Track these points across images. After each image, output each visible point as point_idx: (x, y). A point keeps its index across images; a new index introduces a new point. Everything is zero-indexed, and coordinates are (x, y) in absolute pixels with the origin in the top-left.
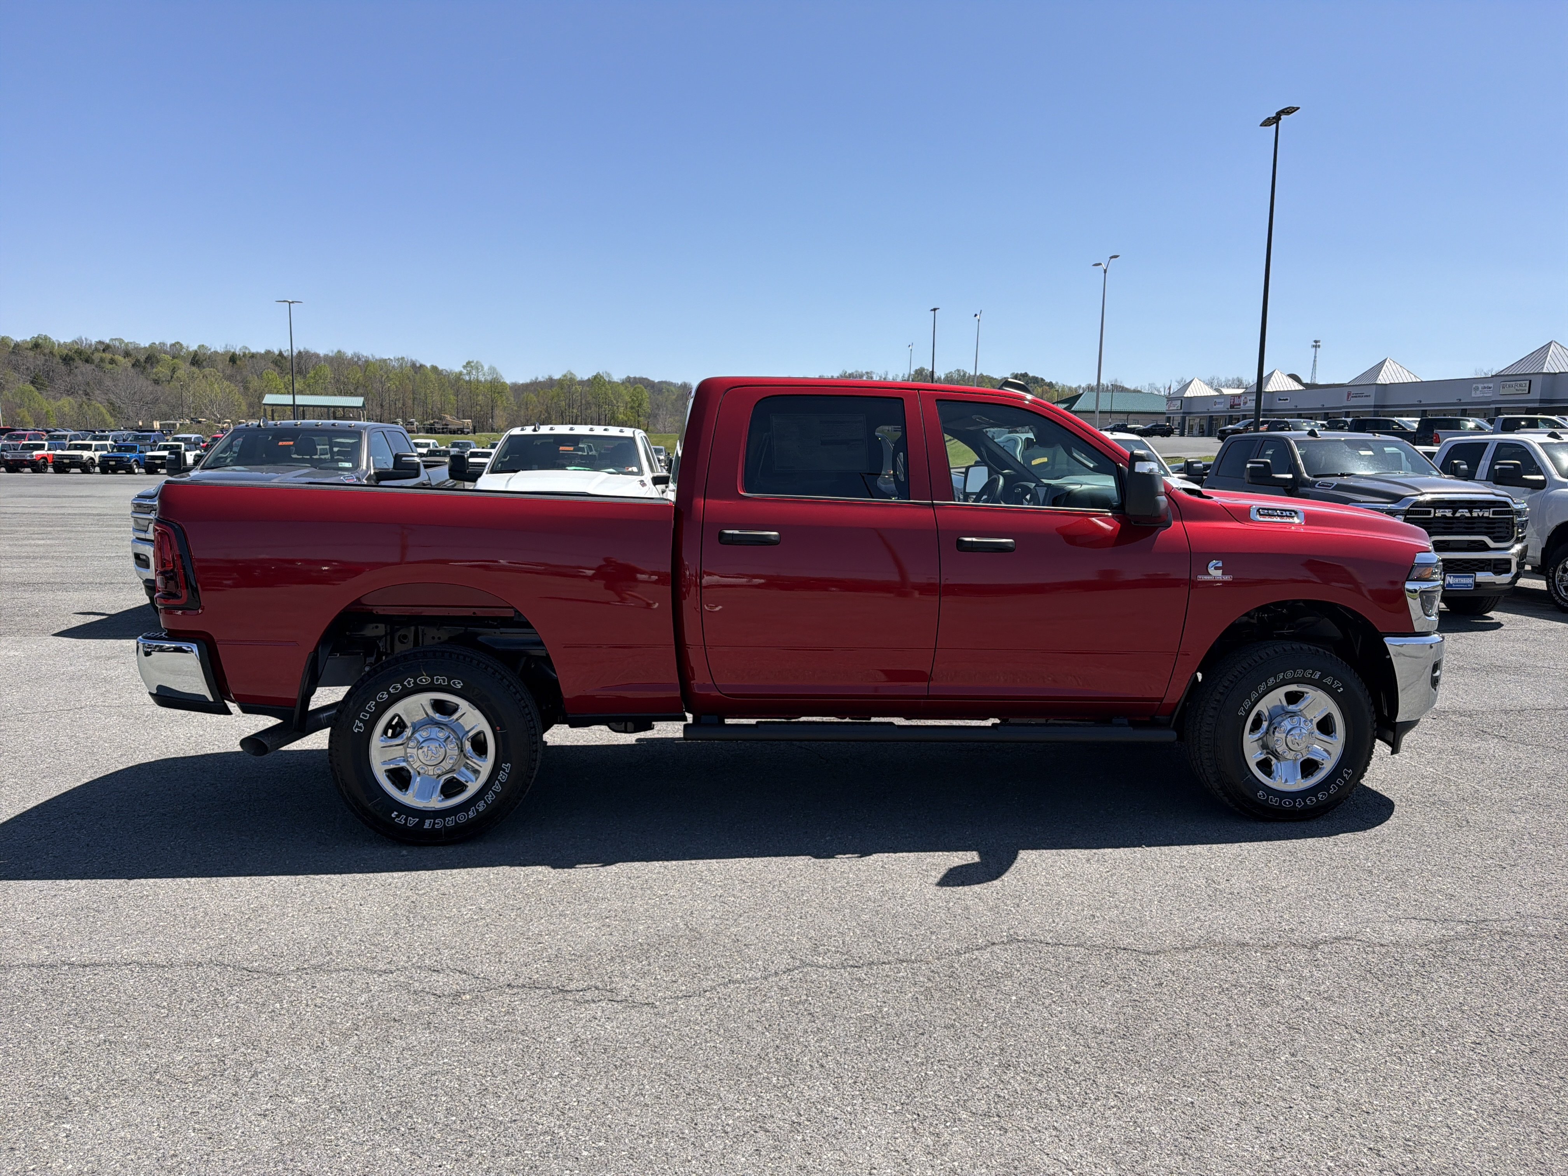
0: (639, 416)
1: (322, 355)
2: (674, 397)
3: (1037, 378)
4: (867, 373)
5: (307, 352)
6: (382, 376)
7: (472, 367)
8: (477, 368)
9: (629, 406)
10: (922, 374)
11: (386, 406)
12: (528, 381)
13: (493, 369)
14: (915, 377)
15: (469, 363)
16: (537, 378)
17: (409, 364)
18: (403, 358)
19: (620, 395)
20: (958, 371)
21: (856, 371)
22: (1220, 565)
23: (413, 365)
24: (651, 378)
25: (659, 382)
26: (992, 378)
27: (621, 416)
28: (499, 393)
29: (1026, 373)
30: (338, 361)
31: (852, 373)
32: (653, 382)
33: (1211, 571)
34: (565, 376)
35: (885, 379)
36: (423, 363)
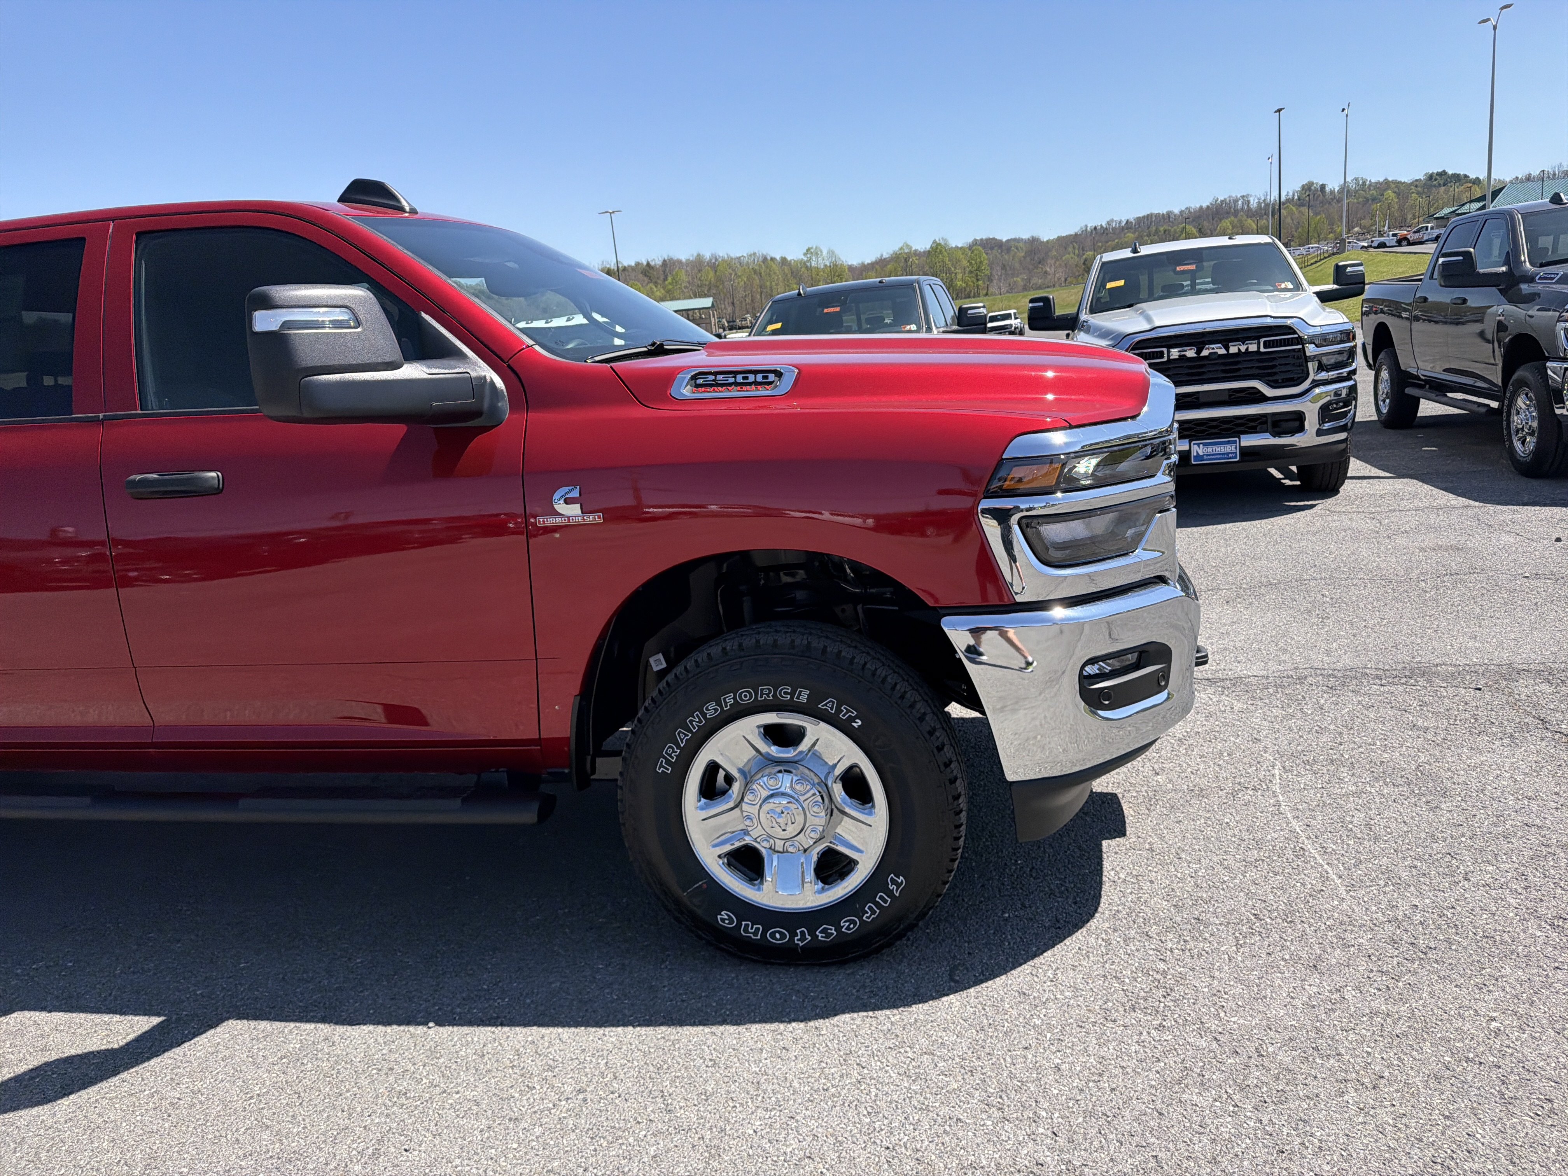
0: (978, 280)
1: (684, 260)
2: (1023, 254)
3: (1459, 175)
4: (1243, 197)
5: (671, 260)
6: (731, 274)
7: (812, 253)
8: (817, 254)
9: (968, 270)
10: (1310, 189)
11: (737, 302)
12: (874, 260)
13: (831, 253)
14: (1301, 193)
15: (809, 250)
16: (882, 255)
17: (761, 259)
18: (755, 254)
19: (958, 261)
20: (1356, 179)
21: (1230, 197)
22: (575, 494)
23: (765, 259)
24: (998, 237)
25: (1008, 241)
26: (1400, 182)
27: (959, 283)
28: (838, 276)
29: (1444, 171)
30: (698, 264)
31: (1225, 199)
32: (1001, 241)
33: (561, 507)
34: (901, 249)
35: (1264, 201)
36: (773, 256)
